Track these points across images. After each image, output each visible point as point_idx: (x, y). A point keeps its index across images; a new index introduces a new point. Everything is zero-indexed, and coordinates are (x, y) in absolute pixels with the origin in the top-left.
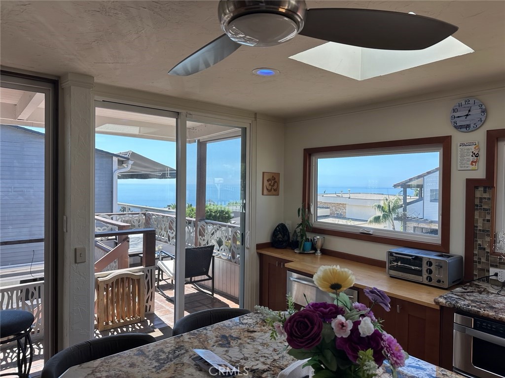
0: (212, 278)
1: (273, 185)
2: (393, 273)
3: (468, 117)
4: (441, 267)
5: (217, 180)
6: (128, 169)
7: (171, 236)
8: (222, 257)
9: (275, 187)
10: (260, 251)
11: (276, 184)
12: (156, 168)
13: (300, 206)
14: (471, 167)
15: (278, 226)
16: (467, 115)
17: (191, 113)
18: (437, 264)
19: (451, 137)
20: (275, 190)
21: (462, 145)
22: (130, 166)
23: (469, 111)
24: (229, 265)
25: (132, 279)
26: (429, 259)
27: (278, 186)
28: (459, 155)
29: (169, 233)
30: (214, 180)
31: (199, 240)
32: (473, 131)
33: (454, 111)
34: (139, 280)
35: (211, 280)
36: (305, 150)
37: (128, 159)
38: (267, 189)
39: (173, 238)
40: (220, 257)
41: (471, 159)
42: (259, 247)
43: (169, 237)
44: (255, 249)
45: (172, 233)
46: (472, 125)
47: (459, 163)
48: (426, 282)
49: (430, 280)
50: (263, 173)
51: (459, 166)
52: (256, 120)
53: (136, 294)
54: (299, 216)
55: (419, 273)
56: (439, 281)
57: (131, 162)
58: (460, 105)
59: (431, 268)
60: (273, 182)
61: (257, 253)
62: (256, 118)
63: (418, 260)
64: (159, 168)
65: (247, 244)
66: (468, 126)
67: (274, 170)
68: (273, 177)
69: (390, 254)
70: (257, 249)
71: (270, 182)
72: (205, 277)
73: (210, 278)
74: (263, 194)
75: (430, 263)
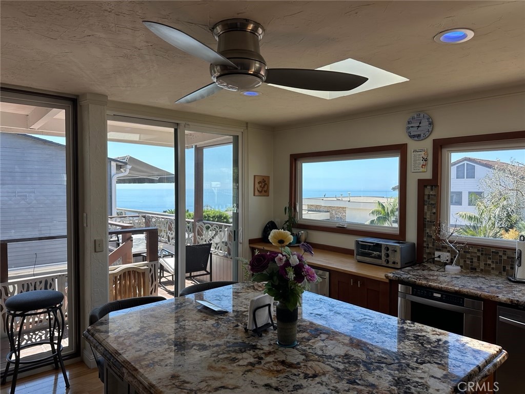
0: (210, 273)
1: (264, 187)
2: (359, 258)
3: (419, 128)
4: (396, 251)
5: (214, 184)
6: (126, 173)
7: (171, 236)
8: (219, 254)
9: (265, 189)
10: (252, 246)
11: (266, 186)
12: (154, 173)
13: (287, 205)
14: (422, 170)
15: (268, 224)
16: (418, 127)
17: (190, 123)
18: (393, 249)
19: (407, 144)
20: (265, 192)
21: (415, 151)
22: (128, 171)
23: (420, 123)
24: (225, 261)
25: (138, 272)
26: (387, 245)
27: (268, 188)
28: (413, 160)
29: (168, 233)
30: (211, 184)
31: (198, 239)
32: (422, 140)
33: (409, 123)
34: (144, 274)
35: (209, 275)
36: (292, 156)
37: (126, 164)
38: (258, 191)
39: (172, 239)
40: (217, 254)
41: (422, 163)
42: (251, 241)
43: (169, 237)
44: (248, 245)
45: (172, 234)
46: (422, 135)
47: (413, 167)
48: (384, 264)
49: (388, 262)
50: (255, 176)
51: (412, 169)
52: (247, 129)
53: (141, 286)
54: (286, 213)
55: (379, 257)
56: (394, 263)
57: (129, 167)
58: (413, 118)
59: (388, 252)
60: (263, 184)
61: (250, 247)
62: (247, 127)
63: (378, 247)
64: (156, 173)
65: (240, 240)
66: (419, 136)
67: (264, 174)
68: (263, 179)
69: (357, 242)
70: (249, 244)
71: (260, 185)
72: (203, 272)
73: (208, 273)
74: (254, 195)
75: (387, 249)
